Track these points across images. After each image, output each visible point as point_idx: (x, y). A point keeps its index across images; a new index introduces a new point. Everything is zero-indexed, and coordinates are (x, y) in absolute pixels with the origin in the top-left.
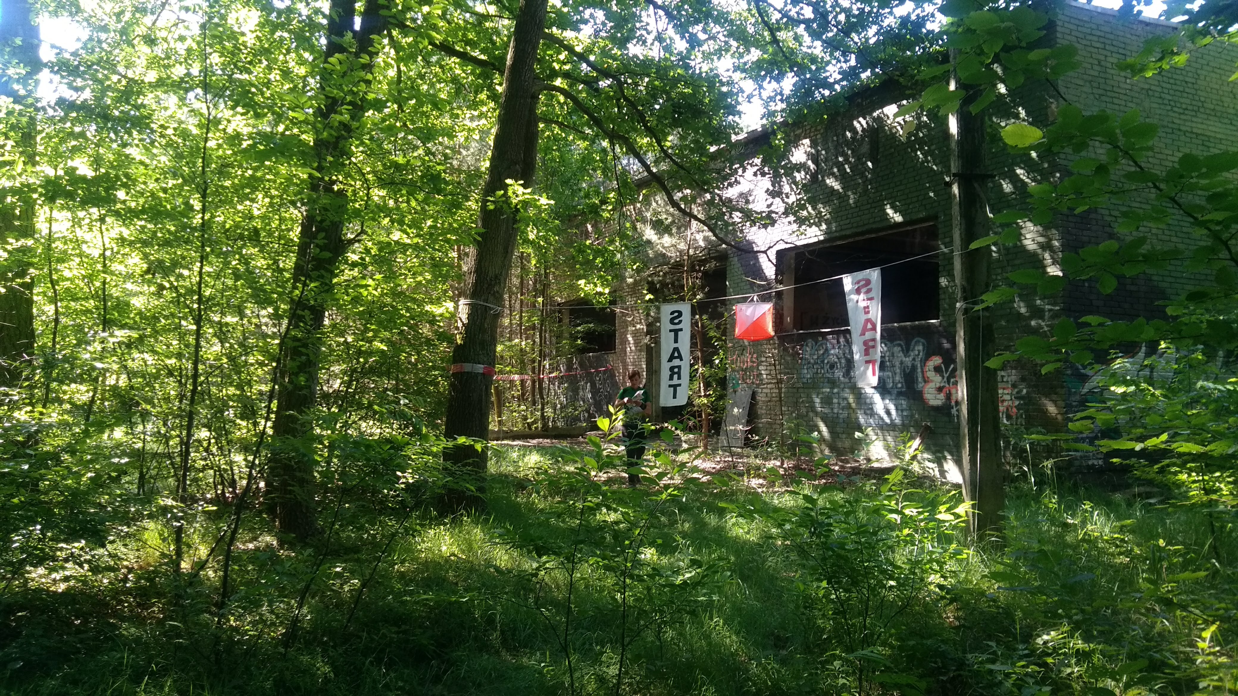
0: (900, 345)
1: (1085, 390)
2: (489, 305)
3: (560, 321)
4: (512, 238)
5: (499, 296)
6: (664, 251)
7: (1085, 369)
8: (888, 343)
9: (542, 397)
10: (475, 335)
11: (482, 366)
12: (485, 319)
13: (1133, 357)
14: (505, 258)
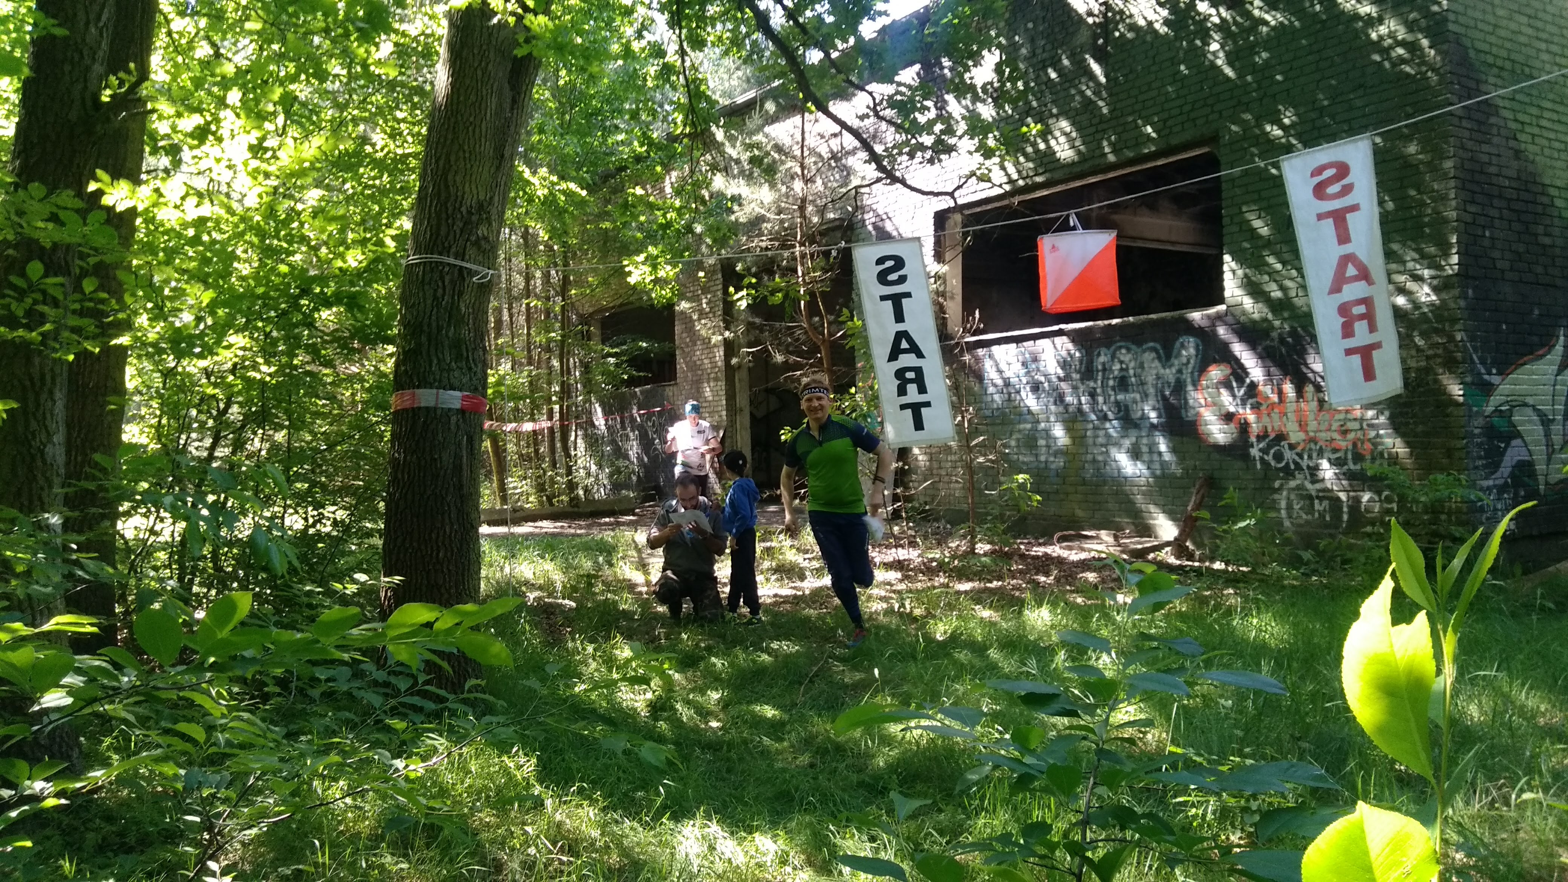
0: (1154, 349)
1: (1490, 409)
2: (468, 265)
3: (589, 339)
4: (512, 128)
5: (488, 247)
6: (763, 212)
7: (1490, 374)
8: (1133, 347)
9: (568, 455)
10: (439, 329)
11: (458, 394)
12: (460, 294)
13: (1549, 352)
14: (498, 168)
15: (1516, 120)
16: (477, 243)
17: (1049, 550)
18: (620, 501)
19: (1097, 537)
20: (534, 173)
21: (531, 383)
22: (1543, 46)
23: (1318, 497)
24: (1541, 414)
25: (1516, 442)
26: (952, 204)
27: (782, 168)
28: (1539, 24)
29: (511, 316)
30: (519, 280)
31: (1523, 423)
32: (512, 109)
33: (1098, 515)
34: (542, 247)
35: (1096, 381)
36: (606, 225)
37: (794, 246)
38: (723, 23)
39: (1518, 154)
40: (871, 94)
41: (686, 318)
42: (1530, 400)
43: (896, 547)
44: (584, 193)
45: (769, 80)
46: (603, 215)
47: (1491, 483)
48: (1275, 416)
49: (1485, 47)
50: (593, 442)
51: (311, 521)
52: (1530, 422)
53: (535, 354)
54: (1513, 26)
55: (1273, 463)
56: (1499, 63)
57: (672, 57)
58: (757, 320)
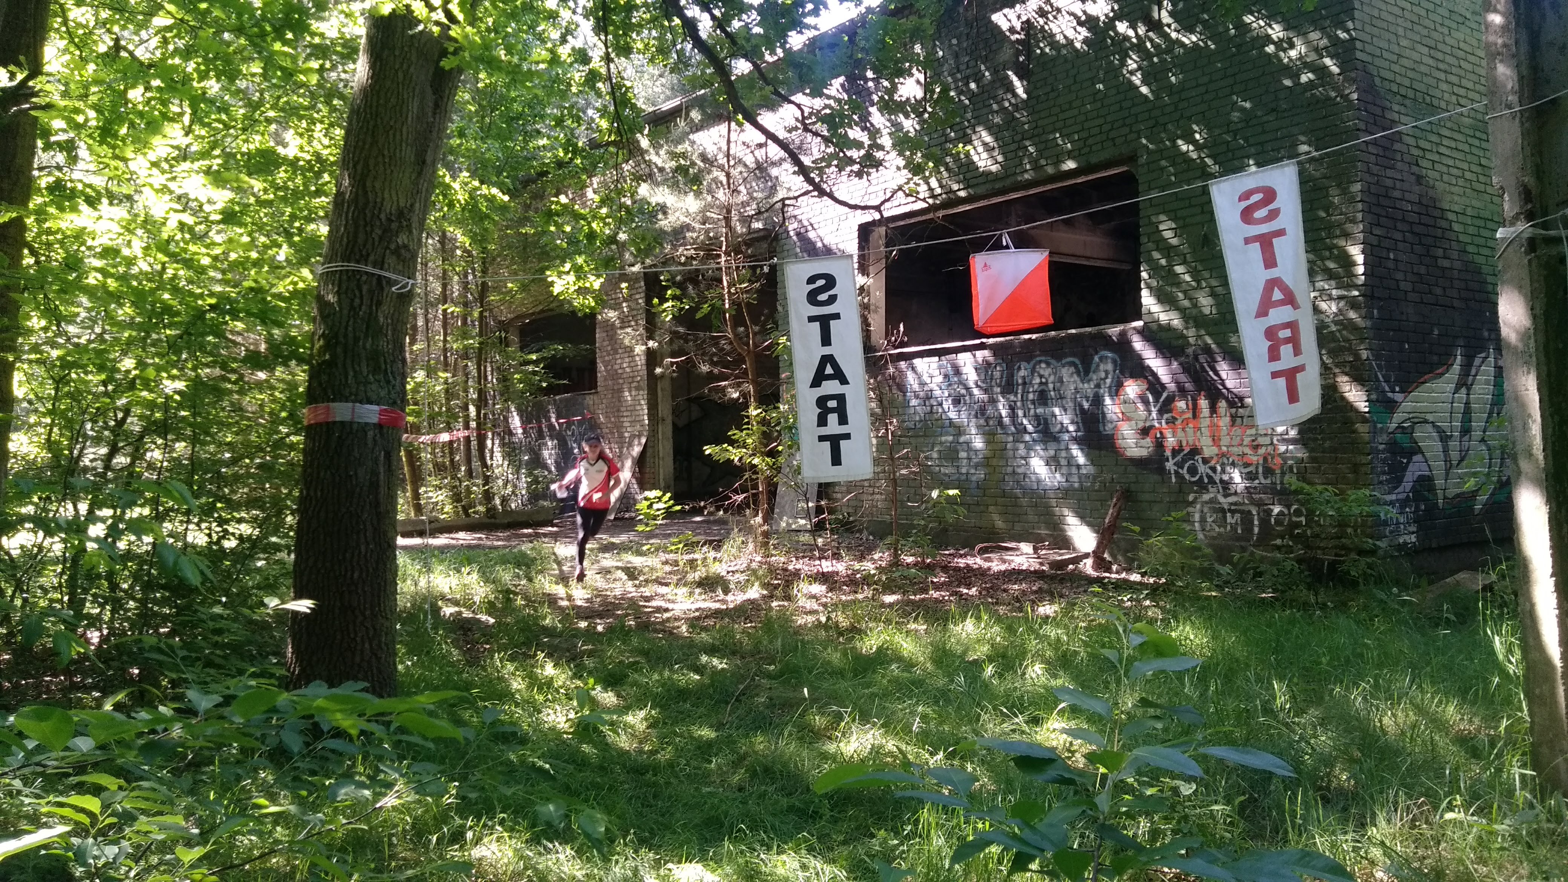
0: (1072, 364)
1: (1393, 426)
2: (387, 274)
3: (507, 346)
4: (435, 134)
5: (408, 256)
6: (687, 220)
7: (1393, 391)
8: (1053, 361)
9: (484, 465)
10: (356, 339)
11: (375, 408)
12: (379, 304)
13: (1447, 371)
14: (420, 174)
15: (1418, 147)
16: (396, 252)
17: (970, 561)
18: (538, 512)
19: (1017, 549)
20: (454, 177)
21: (447, 391)
22: (1442, 76)
23: (1230, 510)
24: (1440, 431)
25: (1417, 458)
26: (877, 216)
27: (709, 178)
28: (1440, 56)
29: (427, 321)
30: (436, 287)
31: (1424, 439)
32: (434, 114)
33: (1018, 527)
34: (459, 252)
35: (1016, 395)
36: (528, 230)
37: (719, 256)
38: (650, 30)
39: (1419, 179)
40: (799, 106)
41: (610, 328)
42: (1430, 417)
43: (820, 559)
44: (506, 198)
45: (694, 88)
46: (524, 221)
47: (1394, 497)
48: (1190, 430)
49: (1389, 75)
50: (511, 451)
51: (215, 537)
52: (1429, 437)
53: (451, 360)
54: (1416, 56)
55: (1187, 477)
56: (1403, 91)
57: (597, 63)
58: (681, 330)
